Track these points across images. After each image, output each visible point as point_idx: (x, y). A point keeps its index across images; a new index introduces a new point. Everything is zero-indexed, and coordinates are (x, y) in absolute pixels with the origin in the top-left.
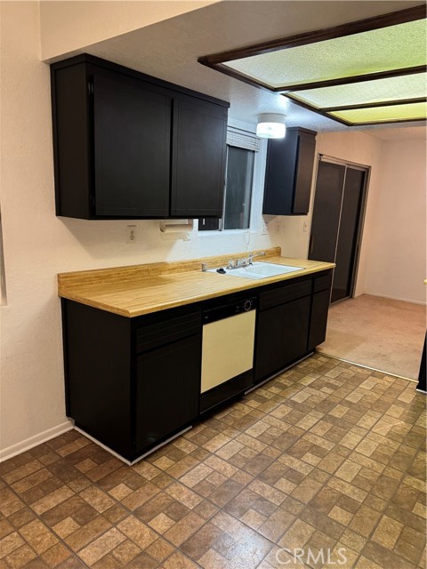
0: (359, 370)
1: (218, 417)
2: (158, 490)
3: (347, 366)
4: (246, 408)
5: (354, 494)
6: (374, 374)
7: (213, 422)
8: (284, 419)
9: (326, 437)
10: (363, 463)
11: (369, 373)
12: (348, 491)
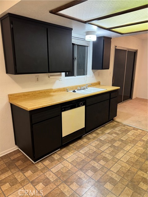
0: (129, 127)
1: (71, 145)
2: (42, 173)
3: (124, 126)
4: (82, 142)
5: (116, 177)
6: (134, 129)
7: (68, 147)
8: (95, 147)
9: (110, 154)
10: (122, 165)
11: (133, 128)
12: (114, 176)
